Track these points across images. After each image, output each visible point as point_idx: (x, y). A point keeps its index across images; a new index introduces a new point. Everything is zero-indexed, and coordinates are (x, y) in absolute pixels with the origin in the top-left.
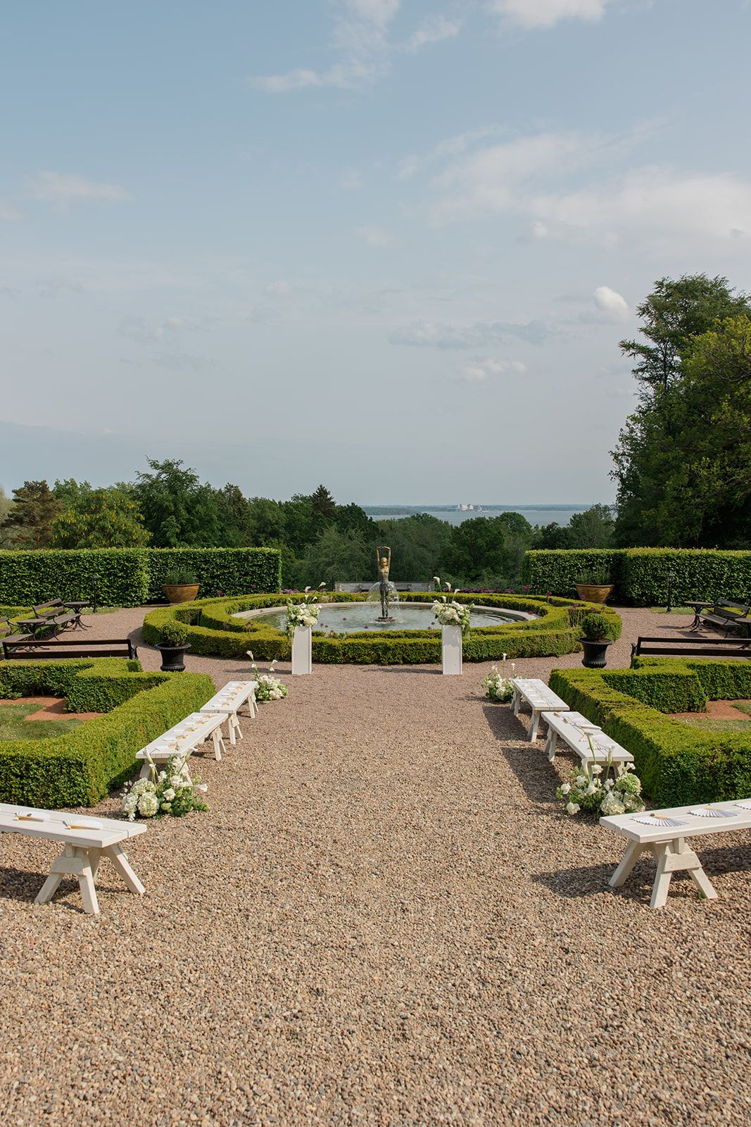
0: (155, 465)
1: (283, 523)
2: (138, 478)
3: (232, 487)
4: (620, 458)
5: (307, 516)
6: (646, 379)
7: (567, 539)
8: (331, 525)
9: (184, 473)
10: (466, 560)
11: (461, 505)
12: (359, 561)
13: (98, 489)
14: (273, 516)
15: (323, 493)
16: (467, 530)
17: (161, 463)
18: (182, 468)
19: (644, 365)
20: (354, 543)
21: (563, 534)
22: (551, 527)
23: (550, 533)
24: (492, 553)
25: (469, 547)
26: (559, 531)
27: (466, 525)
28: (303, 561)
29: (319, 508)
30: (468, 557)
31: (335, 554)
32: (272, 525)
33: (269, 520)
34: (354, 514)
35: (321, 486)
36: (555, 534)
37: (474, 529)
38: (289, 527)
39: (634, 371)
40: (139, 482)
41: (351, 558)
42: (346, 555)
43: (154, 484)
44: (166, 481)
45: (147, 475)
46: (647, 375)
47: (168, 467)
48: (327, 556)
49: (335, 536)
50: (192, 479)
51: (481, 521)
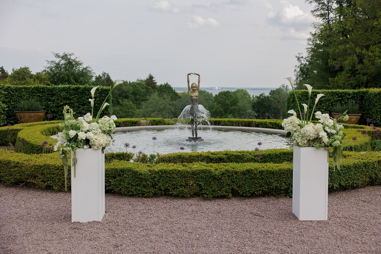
0: (57, 56)
1: (131, 91)
2: (48, 63)
3: (105, 73)
4: (300, 59)
5: (143, 89)
6: (318, 16)
7: (269, 101)
8: (155, 92)
9: (74, 61)
10: (221, 111)
11: (215, 87)
12: (168, 110)
13: (24, 67)
14: (126, 89)
15: (151, 77)
16: (222, 96)
17: (61, 55)
18: (73, 58)
19: (317, 8)
20: (166, 101)
21: (267, 98)
22: (261, 95)
23: (261, 98)
24: (233, 107)
25: (222, 104)
26: (265, 97)
27: (221, 94)
28: (140, 110)
29: (149, 85)
30: (221, 109)
31: (156, 106)
32: (126, 92)
33: (124, 90)
34: (166, 89)
35: (150, 74)
36: (263, 99)
37: (225, 96)
38: (134, 93)
39: (312, 11)
40: (49, 65)
41: (164, 108)
42: (162, 107)
43: (58, 66)
44: (64, 64)
45: (53, 61)
46: (319, 13)
47: (65, 57)
48: (152, 108)
49: (157, 98)
50: (78, 64)
51: (228, 92)
